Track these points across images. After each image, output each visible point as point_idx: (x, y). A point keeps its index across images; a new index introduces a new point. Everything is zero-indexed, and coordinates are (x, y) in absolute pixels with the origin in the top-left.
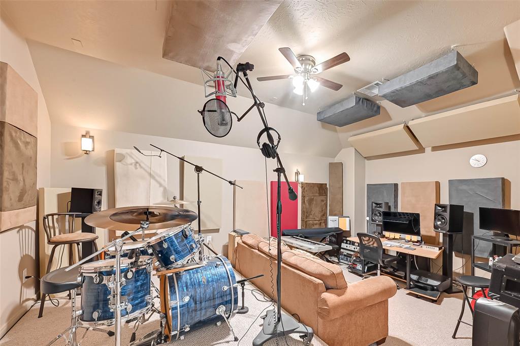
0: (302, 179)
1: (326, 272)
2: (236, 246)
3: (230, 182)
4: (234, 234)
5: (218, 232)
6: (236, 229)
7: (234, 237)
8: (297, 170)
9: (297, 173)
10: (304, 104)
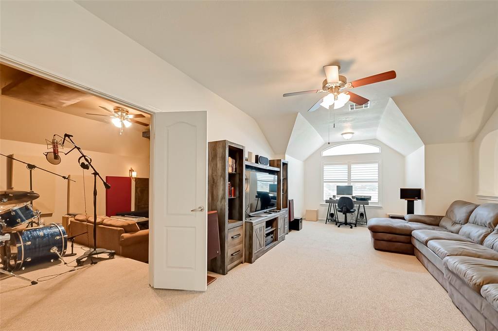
0: (134, 175)
1: (125, 224)
2: (69, 223)
3: (64, 177)
4: (67, 216)
5: (51, 216)
6: (70, 212)
7: (68, 218)
8: (131, 168)
9: (131, 171)
10: (121, 134)
